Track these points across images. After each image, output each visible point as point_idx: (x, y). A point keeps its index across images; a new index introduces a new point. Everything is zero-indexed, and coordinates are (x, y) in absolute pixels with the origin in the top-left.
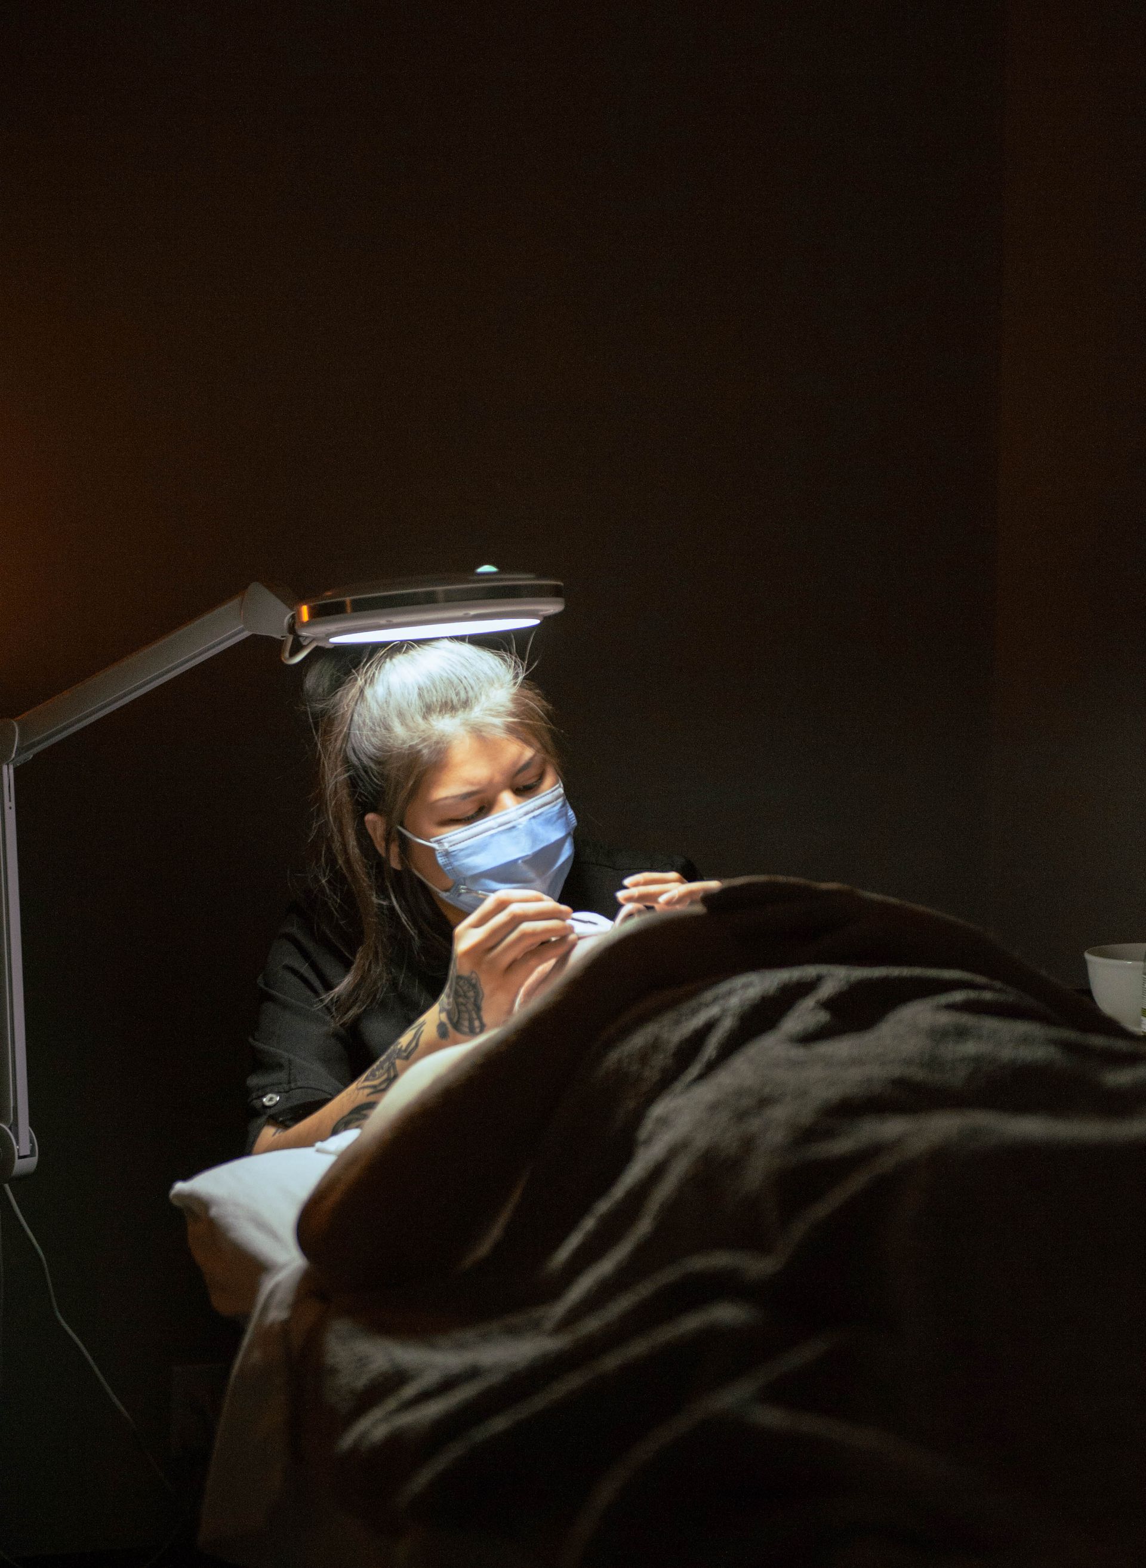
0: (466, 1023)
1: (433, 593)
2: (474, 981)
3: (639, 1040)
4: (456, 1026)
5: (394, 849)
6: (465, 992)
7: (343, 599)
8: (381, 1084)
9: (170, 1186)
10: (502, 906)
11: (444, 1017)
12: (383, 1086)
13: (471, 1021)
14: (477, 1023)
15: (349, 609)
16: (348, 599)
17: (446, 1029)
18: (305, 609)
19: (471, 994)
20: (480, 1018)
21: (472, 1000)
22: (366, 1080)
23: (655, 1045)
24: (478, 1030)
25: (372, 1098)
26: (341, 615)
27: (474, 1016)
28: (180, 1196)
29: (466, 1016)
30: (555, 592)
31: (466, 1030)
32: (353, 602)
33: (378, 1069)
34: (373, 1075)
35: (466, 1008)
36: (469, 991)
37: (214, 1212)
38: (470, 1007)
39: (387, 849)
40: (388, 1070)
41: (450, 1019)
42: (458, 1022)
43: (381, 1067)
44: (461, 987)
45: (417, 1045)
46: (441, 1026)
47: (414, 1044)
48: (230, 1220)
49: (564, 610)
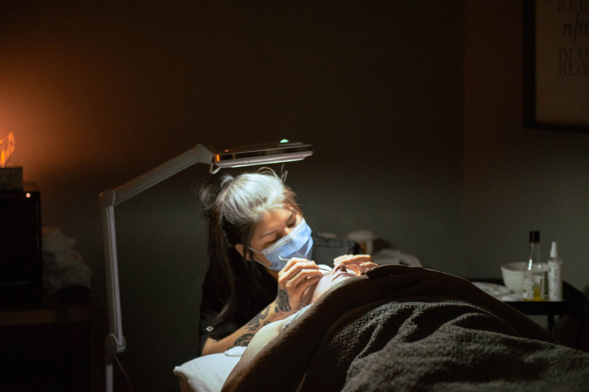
0: (284, 307)
1: (266, 151)
2: (285, 291)
3: (346, 331)
4: (281, 308)
5: (248, 255)
6: (283, 296)
7: (231, 154)
8: (254, 327)
9: (174, 368)
10: (294, 263)
11: (277, 305)
12: (254, 328)
13: (286, 306)
14: (288, 307)
15: (234, 158)
16: (234, 154)
17: (278, 309)
18: (218, 157)
19: (285, 296)
20: (289, 305)
21: (285, 298)
22: (249, 325)
23: (352, 334)
24: (288, 310)
25: (251, 332)
26: (231, 160)
27: (287, 304)
28: (177, 372)
29: (284, 304)
30: (309, 149)
31: (284, 310)
32: (235, 155)
33: (253, 322)
34: (251, 324)
35: (284, 301)
36: (284, 295)
37: (189, 381)
38: (285, 301)
39: (245, 255)
40: (256, 323)
41: (279, 305)
42: (281, 307)
43: (254, 321)
44: (281, 294)
45: (267, 314)
46: (276, 309)
47: (266, 314)
48: (195, 386)
49: (312, 155)
